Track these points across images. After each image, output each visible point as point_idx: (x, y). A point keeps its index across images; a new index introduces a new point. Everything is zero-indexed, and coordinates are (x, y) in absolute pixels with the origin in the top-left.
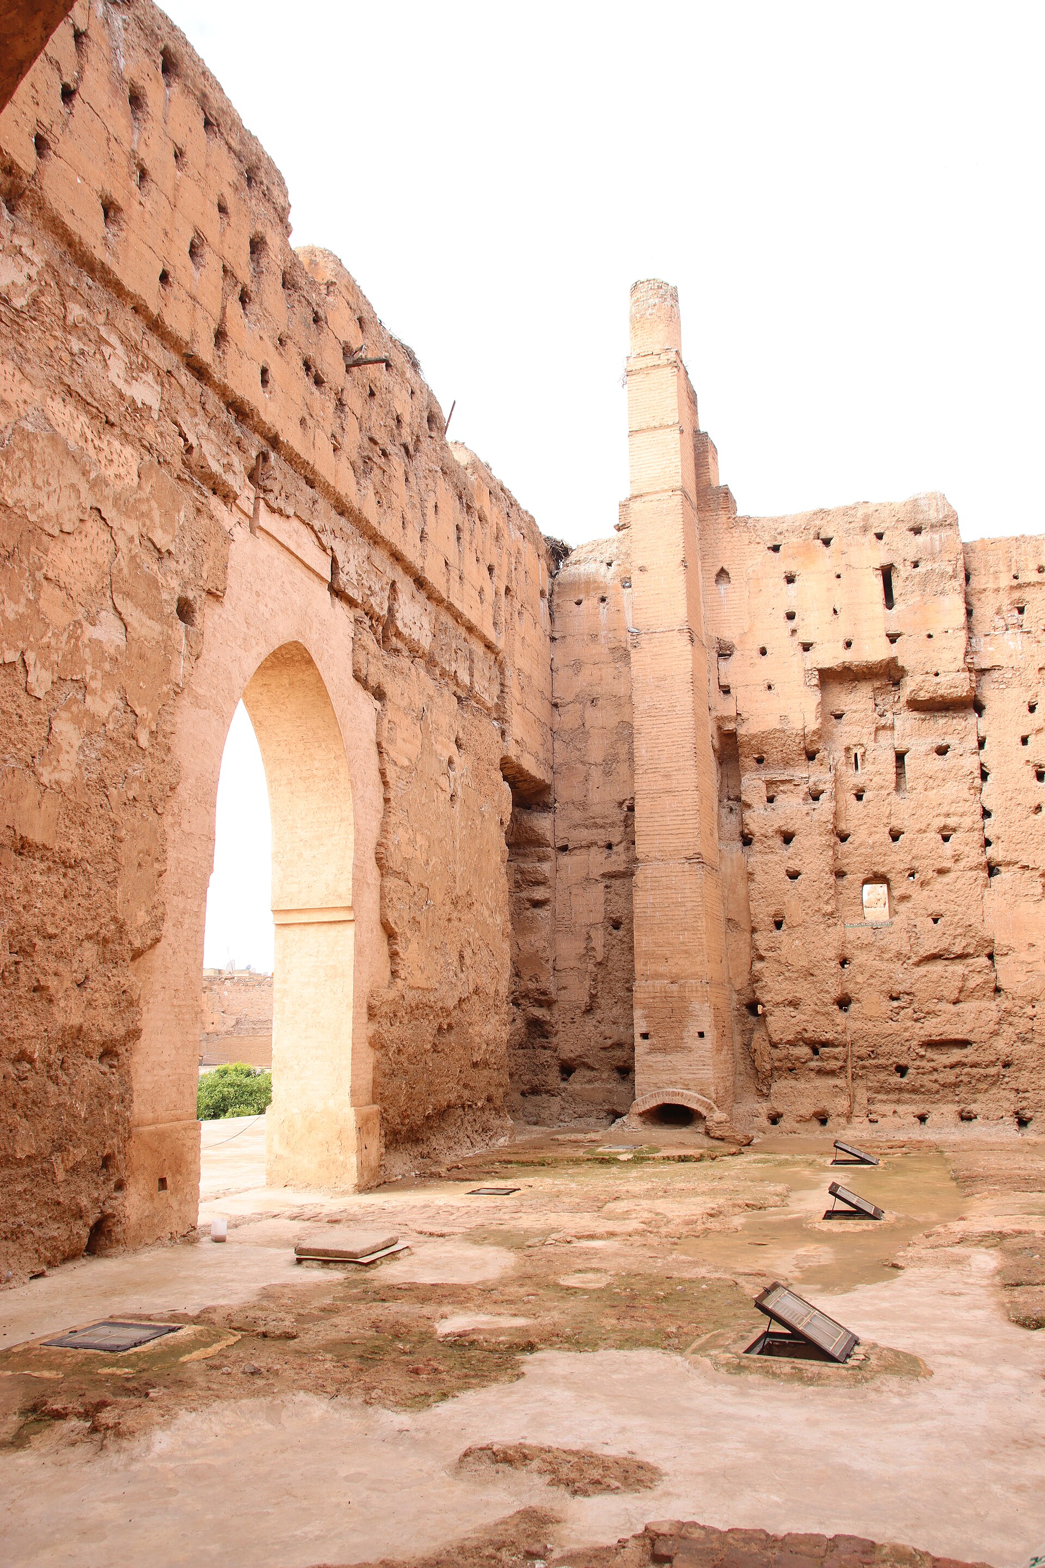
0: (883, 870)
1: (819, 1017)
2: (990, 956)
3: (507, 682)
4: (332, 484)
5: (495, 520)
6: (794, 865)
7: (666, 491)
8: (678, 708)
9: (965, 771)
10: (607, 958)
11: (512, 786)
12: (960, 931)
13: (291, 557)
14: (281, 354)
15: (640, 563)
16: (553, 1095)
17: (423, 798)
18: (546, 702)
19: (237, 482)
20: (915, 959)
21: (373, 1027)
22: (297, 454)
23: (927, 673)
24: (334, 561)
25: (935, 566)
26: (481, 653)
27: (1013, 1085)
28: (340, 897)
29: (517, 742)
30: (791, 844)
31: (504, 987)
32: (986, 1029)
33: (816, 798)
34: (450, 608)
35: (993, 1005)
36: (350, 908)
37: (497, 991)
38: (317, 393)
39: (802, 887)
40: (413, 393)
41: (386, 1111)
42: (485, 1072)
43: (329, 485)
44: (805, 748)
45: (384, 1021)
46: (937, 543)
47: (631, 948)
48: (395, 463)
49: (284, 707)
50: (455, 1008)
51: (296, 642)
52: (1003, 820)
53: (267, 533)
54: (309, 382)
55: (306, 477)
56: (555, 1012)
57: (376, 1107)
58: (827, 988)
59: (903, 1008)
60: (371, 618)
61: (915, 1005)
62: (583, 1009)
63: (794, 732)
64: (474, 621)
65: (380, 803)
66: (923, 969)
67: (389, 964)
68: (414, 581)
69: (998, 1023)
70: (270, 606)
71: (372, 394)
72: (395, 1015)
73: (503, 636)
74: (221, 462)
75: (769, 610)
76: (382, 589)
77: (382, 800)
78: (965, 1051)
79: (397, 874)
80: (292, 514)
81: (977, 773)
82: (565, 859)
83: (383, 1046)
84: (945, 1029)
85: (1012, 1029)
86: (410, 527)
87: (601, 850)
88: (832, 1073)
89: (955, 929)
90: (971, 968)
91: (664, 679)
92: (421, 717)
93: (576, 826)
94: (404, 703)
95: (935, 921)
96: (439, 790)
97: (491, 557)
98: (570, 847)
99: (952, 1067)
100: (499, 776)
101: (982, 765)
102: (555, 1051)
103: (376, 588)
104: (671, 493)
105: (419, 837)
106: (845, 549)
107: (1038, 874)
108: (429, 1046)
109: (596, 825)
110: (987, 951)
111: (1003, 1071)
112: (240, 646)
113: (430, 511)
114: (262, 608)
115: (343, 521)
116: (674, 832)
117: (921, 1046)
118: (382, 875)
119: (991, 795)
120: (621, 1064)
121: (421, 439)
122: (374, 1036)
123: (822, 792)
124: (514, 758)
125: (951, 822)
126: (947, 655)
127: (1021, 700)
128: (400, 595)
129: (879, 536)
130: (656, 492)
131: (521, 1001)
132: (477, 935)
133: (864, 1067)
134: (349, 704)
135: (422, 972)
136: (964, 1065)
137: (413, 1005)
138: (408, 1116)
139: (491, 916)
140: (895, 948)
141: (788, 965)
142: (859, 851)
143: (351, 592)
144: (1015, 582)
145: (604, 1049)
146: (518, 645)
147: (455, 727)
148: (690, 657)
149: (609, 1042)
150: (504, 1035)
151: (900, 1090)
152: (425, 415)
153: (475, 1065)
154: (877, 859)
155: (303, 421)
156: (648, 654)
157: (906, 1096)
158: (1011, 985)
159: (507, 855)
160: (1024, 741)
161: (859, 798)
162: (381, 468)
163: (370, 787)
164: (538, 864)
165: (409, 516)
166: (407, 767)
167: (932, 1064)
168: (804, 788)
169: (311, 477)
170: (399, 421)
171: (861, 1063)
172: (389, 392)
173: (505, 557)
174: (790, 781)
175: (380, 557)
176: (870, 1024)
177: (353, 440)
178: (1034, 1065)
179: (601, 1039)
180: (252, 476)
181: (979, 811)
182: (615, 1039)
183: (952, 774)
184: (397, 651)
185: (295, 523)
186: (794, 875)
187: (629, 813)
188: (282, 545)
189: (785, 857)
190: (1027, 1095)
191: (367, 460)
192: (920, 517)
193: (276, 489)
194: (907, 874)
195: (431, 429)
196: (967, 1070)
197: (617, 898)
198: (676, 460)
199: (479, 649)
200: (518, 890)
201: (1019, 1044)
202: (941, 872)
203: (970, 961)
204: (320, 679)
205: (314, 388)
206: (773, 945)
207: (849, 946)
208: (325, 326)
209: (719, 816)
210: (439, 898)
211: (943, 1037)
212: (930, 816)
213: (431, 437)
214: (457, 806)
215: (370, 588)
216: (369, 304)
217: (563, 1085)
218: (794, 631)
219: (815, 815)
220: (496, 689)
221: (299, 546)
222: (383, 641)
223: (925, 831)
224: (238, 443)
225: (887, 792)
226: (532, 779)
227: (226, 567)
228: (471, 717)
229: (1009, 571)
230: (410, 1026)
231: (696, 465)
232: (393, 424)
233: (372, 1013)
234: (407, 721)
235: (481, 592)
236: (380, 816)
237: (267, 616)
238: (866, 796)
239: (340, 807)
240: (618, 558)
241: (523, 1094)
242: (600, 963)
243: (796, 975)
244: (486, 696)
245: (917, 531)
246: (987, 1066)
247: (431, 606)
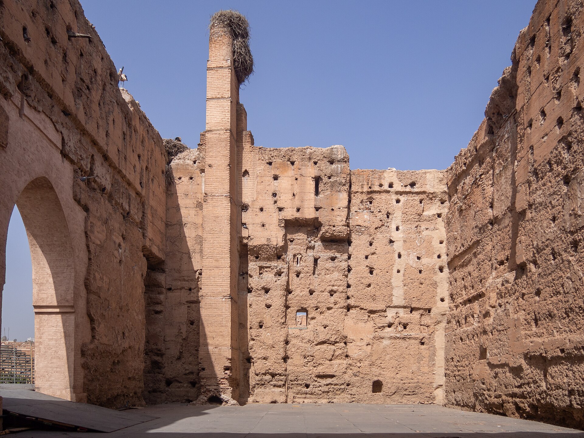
0: (306, 306)
1: (276, 364)
2: (345, 343)
3: (145, 211)
4: (62, 98)
5: (142, 132)
6: (269, 302)
7: (223, 130)
8: (223, 231)
9: (342, 268)
10: (187, 337)
11: (147, 259)
12: (334, 332)
13: (41, 133)
14: (33, 21)
15: (210, 162)
16: (162, 393)
17: (107, 260)
18: (163, 223)
19: (11, 87)
20: (315, 343)
21: (83, 360)
22: (43, 79)
23: (330, 225)
24: (63, 139)
25: (338, 179)
26: (134, 196)
27: (350, 392)
28: (67, 301)
29: (150, 239)
30: (268, 294)
31: (142, 347)
32: (342, 371)
33: (280, 275)
34: (120, 172)
35: (345, 362)
36: (72, 307)
37: (139, 348)
38: (53, 47)
39: (272, 311)
40: (102, 58)
41: (89, 396)
42: (134, 382)
43: (60, 99)
44: (277, 253)
45: (89, 357)
46: (340, 169)
47: (198, 333)
48: (93, 94)
49: (38, 209)
50: (121, 354)
51: (44, 177)
52: (355, 289)
53: (29, 119)
54: (48, 40)
55: (48, 93)
56: (164, 358)
57: (85, 394)
58: (279, 353)
59: (310, 362)
60: (82, 171)
61: (314, 361)
62: (177, 358)
63: (272, 246)
64: (132, 180)
65: (86, 260)
66: (319, 347)
67: (91, 333)
68: (103, 156)
69: (346, 369)
70: (31, 156)
71: (82, 55)
72: (94, 355)
73: (144, 190)
74: (2, 75)
75: (265, 191)
76: (87, 158)
77: (87, 259)
78: (333, 379)
79: (95, 293)
80: (41, 111)
81: (347, 269)
82: (170, 294)
83: (88, 368)
84: (325, 370)
85: (351, 371)
86: (101, 128)
87: (186, 291)
88: (279, 386)
89: (332, 332)
90: (337, 347)
91: (218, 217)
92: (106, 222)
93: (175, 280)
94: (98, 215)
95: (325, 328)
96: (114, 257)
97: (140, 150)
98: (173, 288)
99: (327, 385)
100: (141, 254)
101: (349, 266)
102: (164, 375)
103: (84, 156)
104: (225, 131)
105: (105, 277)
106: (300, 167)
107: (367, 311)
108: (109, 369)
109: (184, 280)
110: (344, 341)
111: (347, 387)
112: (16, 174)
113: (111, 122)
114: (27, 157)
115: (67, 120)
116: (219, 285)
117: (316, 377)
118: (88, 293)
119: (352, 278)
120: (192, 381)
121: (106, 84)
122: (84, 363)
123: (283, 272)
124: (148, 246)
125: (335, 288)
126: (339, 219)
127: (367, 241)
128: (96, 162)
129: (315, 163)
130: (218, 130)
131: (149, 353)
132: (131, 323)
133: (292, 384)
134: (71, 211)
135: (106, 337)
136: (332, 384)
137: (102, 351)
138: (100, 398)
139: (137, 316)
140: (308, 338)
141: (264, 343)
142: (296, 298)
143: (71, 156)
144: (370, 190)
145: (185, 374)
146: (151, 194)
147: (122, 229)
148: (230, 209)
149: (188, 372)
150: (142, 367)
151: (306, 394)
152: (108, 71)
153: (129, 378)
154: (303, 302)
155: (46, 62)
156: (211, 205)
157: (308, 396)
158: (353, 355)
159: (144, 289)
160: (367, 257)
161: (298, 276)
162: (87, 96)
163: (82, 252)
164: (157, 295)
165: (100, 123)
166: (100, 245)
167: (319, 384)
168: (275, 270)
169: (51, 93)
170: (95, 72)
171: (291, 383)
172: (91, 56)
173: (146, 152)
174: (269, 267)
175: (86, 141)
176: (296, 368)
177: (72, 77)
178: (358, 385)
179: (184, 370)
180: (19, 86)
181: (346, 285)
182: (190, 370)
183: (336, 269)
184: (94, 189)
185: (43, 116)
186: (268, 306)
187: (199, 276)
188: (36, 126)
189: (265, 299)
190: (355, 396)
191: (79, 90)
192: (334, 156)
193: (33, 95)
194: (315, 309)
195: (111, 80)
196: (333, 386)
197: (193, 312)
198: (228, 115)
199: (133, 195)
200: (148, 306)
201: (354, 377)
202: (329, 309)
203: (337, 344)
204: (57, 197)
205: (51, 45)
206: (258, 334)
207: (290, 336)
208: (56, 10)
209: (238, 280)
210: (114, 305)
211: (324, 374)
212: (326, 286)
213: (111, 84)
214: (122, 265)
215: (81, 156)
216: (80, 5)
217: (167, 389)
218: (275, 202)
219: (278, 282)
220: (140, 215)
221: (45, 128)
222: (88, 183)
223: (323, 292)
224: (11, 67)
225: (309, 274)
226: (156, 257)
227: (7, 132)
228: (129, 225)
229: (368, 184)
230: (100, 360)
231: (237, 119)
232: (92, 73)
233: (83, 354)
234: (99, 224)
235: (134, 167)
236: (86, 266)
237: (30, 161)
238: (300, 276)
239: (67, 260)
240: (199, 159)
241: (149, 392)
242: (184, 339)
243: (267, 347)
244: (136, 217)
245: (332, 162)
246: (341, 385)
247: (111, 170)
